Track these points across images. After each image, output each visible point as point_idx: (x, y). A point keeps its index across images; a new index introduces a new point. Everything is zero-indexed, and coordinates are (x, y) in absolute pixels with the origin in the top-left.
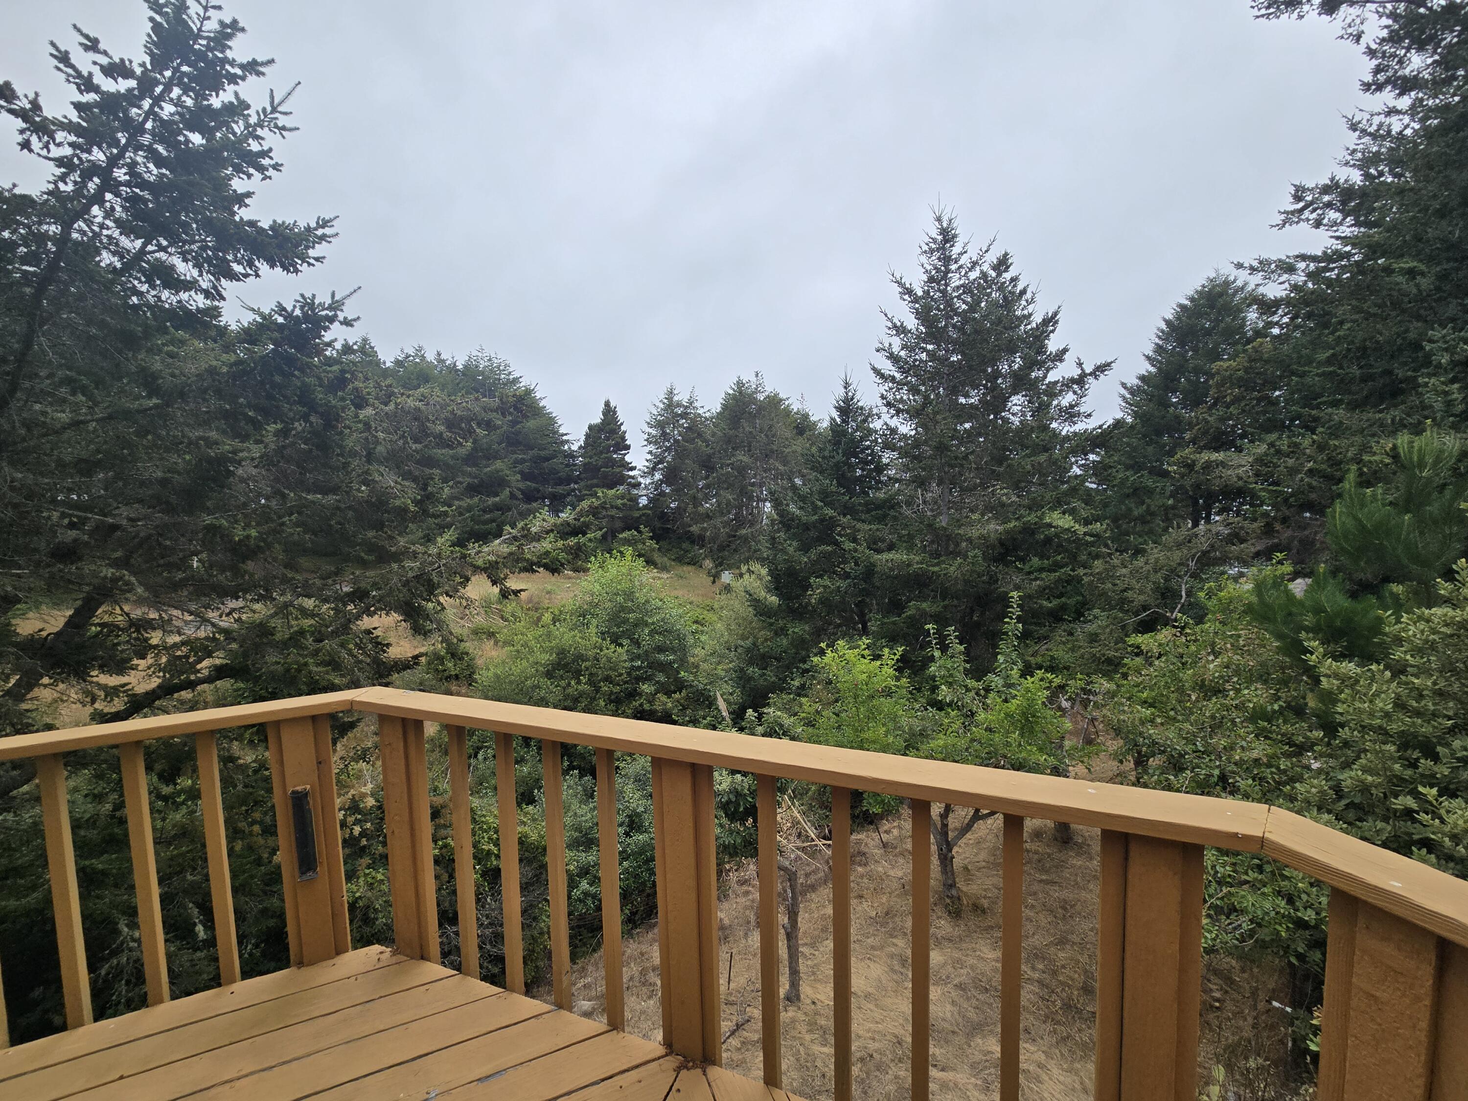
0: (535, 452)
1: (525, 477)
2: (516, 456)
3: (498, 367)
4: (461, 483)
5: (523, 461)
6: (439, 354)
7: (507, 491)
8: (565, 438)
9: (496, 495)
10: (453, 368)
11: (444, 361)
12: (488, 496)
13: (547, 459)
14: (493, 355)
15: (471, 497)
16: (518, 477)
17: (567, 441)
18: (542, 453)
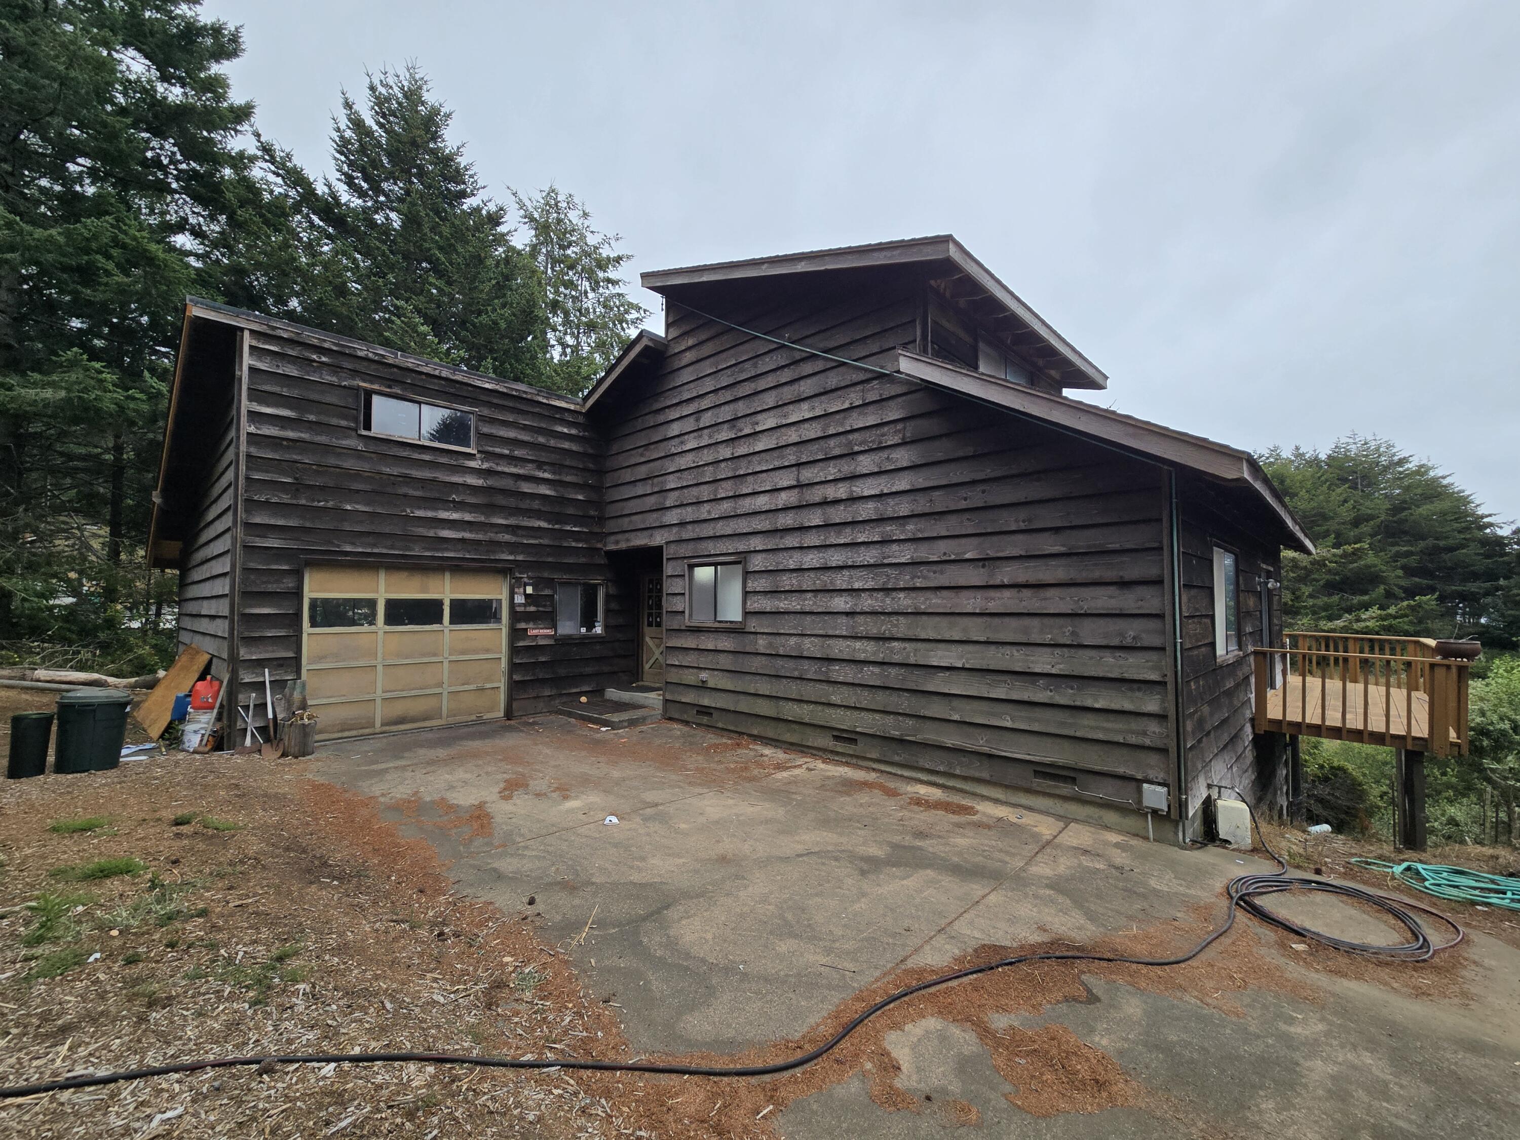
0: (1430, 542)
1: (1409, 571)
2: (1397, 548)
3: (1378, 449)
4: (1317, 580)
5: (1408, 554)
6: (1297, 448)
7: (1381, 589)
8: (1485, 520)
9: (1365, 593)
10: (1315, 462)
11: (1303, 454)
12: (1353, 594)
13: (1451, 549)
14: (1369, 438)
15: (1330, 595)
16: (1400, 572)
17: (1490, 525)
18: (1442, 543)
